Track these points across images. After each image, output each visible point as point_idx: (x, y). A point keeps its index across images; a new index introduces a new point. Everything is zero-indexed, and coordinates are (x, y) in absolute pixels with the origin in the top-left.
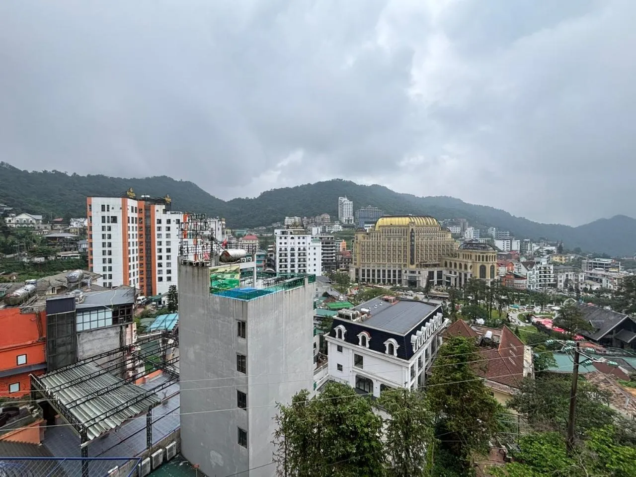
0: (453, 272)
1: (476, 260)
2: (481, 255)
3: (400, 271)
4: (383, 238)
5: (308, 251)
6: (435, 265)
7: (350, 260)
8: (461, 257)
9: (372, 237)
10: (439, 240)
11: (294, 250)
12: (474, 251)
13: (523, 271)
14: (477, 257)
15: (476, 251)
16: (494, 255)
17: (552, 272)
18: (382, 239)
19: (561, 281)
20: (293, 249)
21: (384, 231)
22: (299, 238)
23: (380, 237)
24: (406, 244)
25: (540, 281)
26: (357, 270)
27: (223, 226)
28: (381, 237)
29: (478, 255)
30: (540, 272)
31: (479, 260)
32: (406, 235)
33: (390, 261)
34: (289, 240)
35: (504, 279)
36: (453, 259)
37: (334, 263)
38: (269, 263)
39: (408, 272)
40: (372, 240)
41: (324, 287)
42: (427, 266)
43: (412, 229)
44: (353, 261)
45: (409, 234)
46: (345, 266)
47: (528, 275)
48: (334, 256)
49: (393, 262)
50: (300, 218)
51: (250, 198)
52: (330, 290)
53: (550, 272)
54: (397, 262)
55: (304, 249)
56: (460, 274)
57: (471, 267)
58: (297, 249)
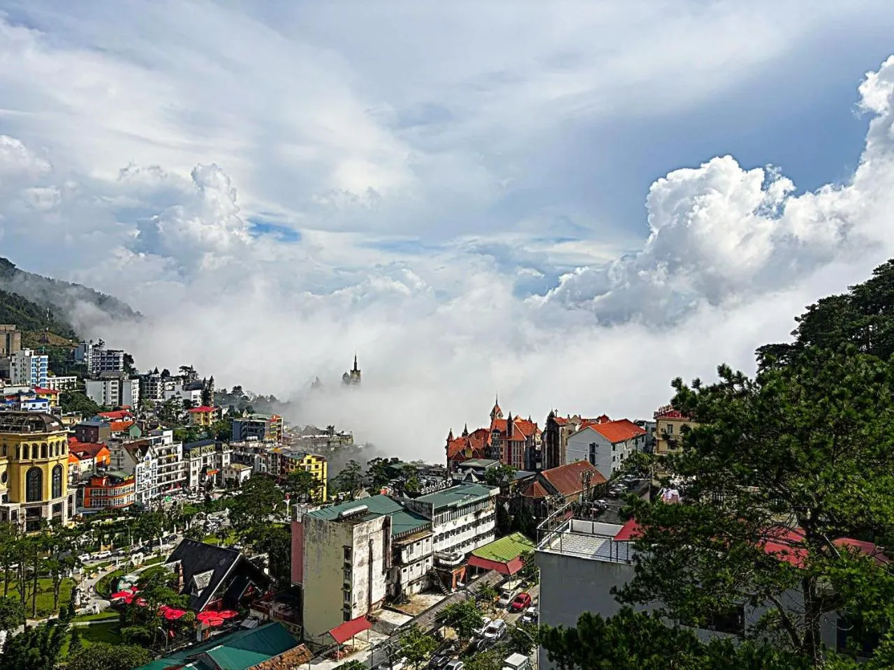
1: (18, 456)
2: (30, 444)
12: (13, 432)
13: (129, 465)
14: (22, 451)
15: (19, 434)
16: (61, 440)
17: (180, 457)
19: (195, 473)
25: (160, 481)
29: (22, 443)
30: (160, 463)
31: (25, 457)
35: (89, 489)
47: (137, 472)
53: (177, 457)
57: (4, 475)
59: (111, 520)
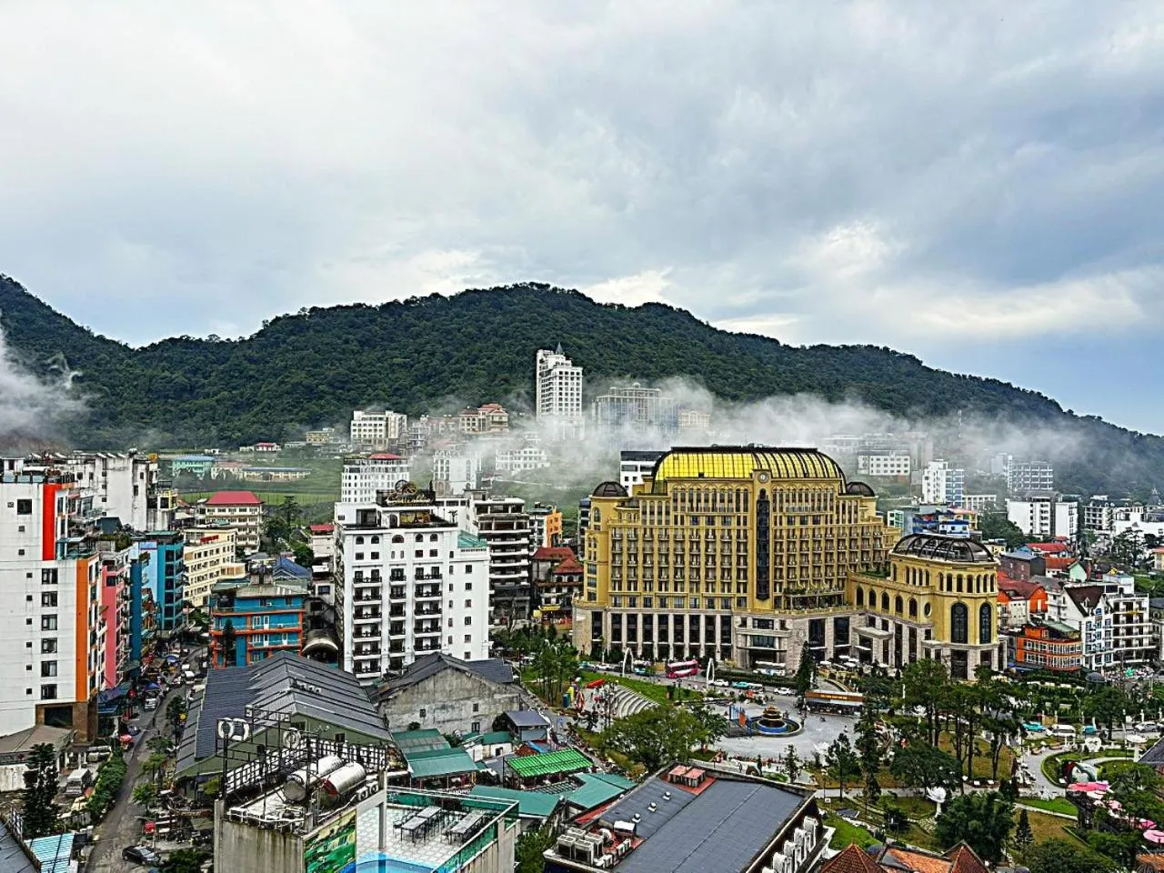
0: (878, 622)
1: (941, 588)
2: (955, 573)
3: (726, 621)
4: (676, 517)
5: (447, 578)
6: (830, 600)
7: (576, 579)
8: (902, 579)
9: (644, 513)
10: (841, 526)
11: (402, 578)
12: (936, 560)
13: (1072, 617)
14: (945, 581)
15: (942, 560)
16: (989, 573)
17: (1146, 617)
18: (672, 518)
20: (398, 574)
21: (679, 497)
22: (419, 538)
23: (668, 513)
24: (746, 537)
25: (1116, 644)
26: (597, 617)
27: (150, 480)
28: (672, 513)
29: (945, 574)
30: (1116, 620)
31: (949, 588)
32: (746, 509)
33: (698, 590)
34: (385, 546)
35: (1022, 639)
36: (878, 581)
37: (523, 589)
38: (317, 613)
39: (749, 622)
40: (644, 521)
41: (497, 697)
42: (805, 602)
43: (763, 492)
44: (586, 588)
45: (753, 506)
46: (558, 598)
47: (1084, 627)
48: (524, 567)
49: (707, 590)
50: (405, 417)
51: (223, 339)
52: (516, 707)
53: (1141, 616)
54: (718, 592)
55: (436, 573)
56: (899, 628)
57: (927, 607)
58: (410, 573)
59: (1053, 684)
